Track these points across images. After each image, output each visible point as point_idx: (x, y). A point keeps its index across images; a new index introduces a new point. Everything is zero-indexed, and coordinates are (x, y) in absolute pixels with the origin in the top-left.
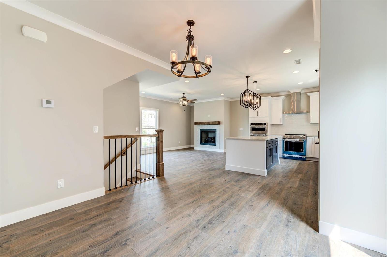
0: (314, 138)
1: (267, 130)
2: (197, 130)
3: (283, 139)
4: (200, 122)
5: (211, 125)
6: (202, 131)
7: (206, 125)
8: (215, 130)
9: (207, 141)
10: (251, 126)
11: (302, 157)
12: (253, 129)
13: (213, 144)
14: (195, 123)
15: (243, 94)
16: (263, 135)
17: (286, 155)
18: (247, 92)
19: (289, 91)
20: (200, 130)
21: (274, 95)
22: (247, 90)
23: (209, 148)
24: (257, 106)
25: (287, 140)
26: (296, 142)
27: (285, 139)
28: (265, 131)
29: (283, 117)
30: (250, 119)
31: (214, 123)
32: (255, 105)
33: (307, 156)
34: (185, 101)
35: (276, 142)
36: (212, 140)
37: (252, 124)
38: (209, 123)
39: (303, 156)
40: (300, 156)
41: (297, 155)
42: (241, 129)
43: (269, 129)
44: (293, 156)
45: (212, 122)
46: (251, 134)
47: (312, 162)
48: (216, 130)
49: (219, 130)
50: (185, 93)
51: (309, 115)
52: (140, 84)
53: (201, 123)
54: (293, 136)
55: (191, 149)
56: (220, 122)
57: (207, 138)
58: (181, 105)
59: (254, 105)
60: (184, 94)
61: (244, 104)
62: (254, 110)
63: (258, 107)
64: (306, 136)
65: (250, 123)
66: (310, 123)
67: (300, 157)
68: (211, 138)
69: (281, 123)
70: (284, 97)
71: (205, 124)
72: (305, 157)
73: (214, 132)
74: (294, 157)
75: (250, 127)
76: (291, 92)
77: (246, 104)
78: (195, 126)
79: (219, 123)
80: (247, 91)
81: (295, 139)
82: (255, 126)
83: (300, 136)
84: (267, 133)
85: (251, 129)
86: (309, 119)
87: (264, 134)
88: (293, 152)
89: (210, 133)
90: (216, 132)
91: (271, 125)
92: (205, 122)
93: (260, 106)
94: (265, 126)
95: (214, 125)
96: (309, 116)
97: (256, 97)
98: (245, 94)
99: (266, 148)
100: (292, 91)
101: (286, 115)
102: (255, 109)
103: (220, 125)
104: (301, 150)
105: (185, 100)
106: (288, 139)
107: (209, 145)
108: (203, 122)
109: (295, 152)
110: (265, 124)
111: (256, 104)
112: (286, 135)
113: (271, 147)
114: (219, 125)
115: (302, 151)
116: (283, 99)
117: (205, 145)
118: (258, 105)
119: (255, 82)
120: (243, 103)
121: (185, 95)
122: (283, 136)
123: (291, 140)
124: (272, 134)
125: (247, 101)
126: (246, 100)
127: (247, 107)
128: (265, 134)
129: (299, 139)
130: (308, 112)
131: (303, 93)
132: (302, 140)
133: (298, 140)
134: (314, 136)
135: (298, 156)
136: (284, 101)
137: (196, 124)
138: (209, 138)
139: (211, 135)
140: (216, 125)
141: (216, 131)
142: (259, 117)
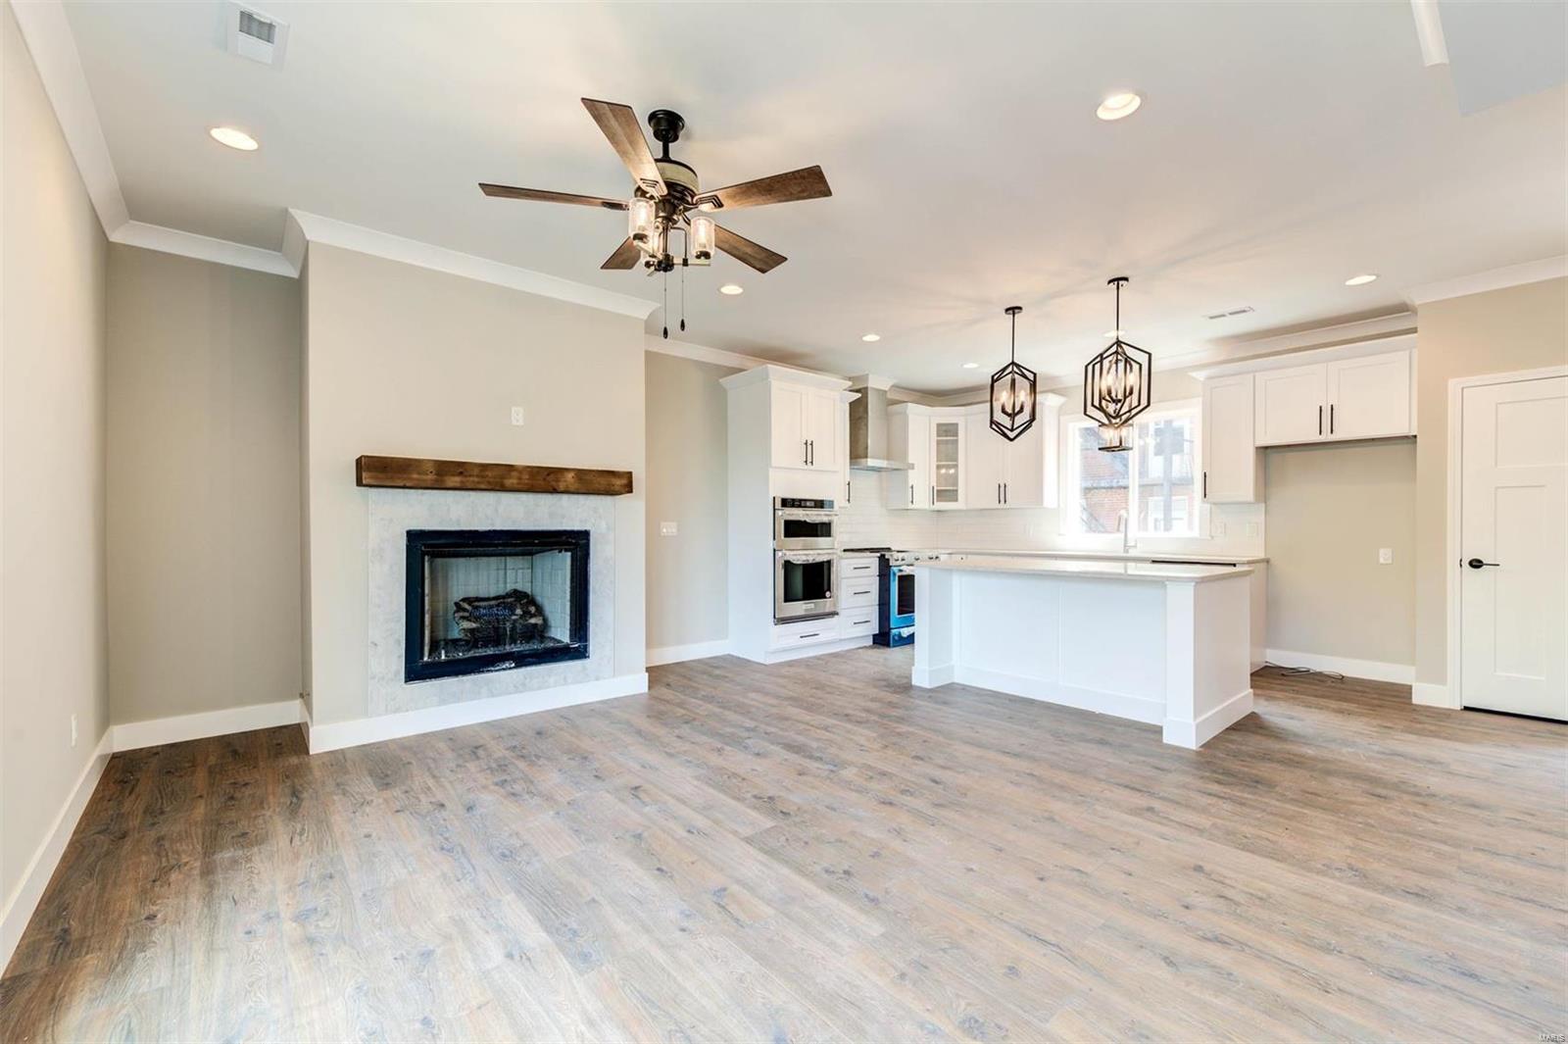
6: (434, 545)
10: (783, 512)
15: (1094, 366)
18: (1116, 352)
22: (1119, 343)
27: (901, 568)
29: (852, 477)
30: (774, 477)
37: (784, 503)
42: (670, 528)
46: (785, 552)
48: (587, 532)
56: (631, 473)
61: (1101, 409)
75: (777, 517)
77: (1111, 408)
79: (624, 484)
80: (1114, 349)
82: (799, 512)
86: (908, 494)
98: (1106, 363)
103: (625, 498)
114: (615, 500)
125: (1113, 395)
126: (1109, 393)
142: (812, 467)
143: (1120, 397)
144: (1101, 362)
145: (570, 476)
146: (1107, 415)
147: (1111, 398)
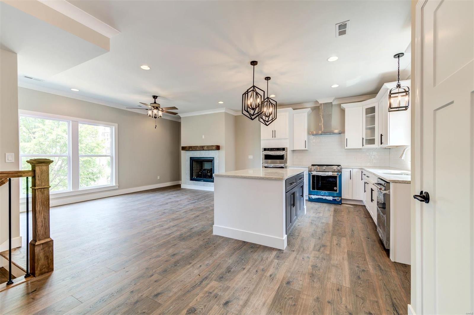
0: (351, 170)
1: (286, 159)
2: (185, 157)
3: (310, 172)
4: (189, 147)
5: (205, 150)
6: (192, 160)
7: (200, 151)
8: (212, 159)
9: (201, 174)
10: (263, 152)
11: (336, 199)
12: (267, 157)
13: (210, 179)
14: (182, 147)
15: (245, 95)
16: (280, 166)
17: (314, 197)
18: (253, 90)
19: (317, 102)
20: (191, 158)
21: (296, 106)
22: (254, 86)
23: (204, 185)
24: (270, 118)
25: (314, 173)
26: (327, 176)
27: (312, 172)
28: (283, 159)
29: (308, 139)
30: (262, 142)
31: (209, 148)
32: (268, 116)
33: (342, 198)
34: (157, 110)
35: (300, 179)
36: (209, 173)
37: (265, 150)
38: (202, 148)
39: (338, 198)
40: (333, 197)
41: (329, 196)
42: (251, 157)
43: (289, 157)
44: (324, 197)
45: (208, 147)
46: (264, 164)
47: (350, 207)
48: (214, 157)
49: (218, 158)
50: (157, 97)
51: (344, 136)
52: (18, 55)
53: (191, 148)
54: (324, 167)
55: (177, 187)
56: (219, 146)
57: (201, 171)
58: (150, 116)
59: (267, 118)
60: (155, 97)
61: (248, 112)
62: (266, 125)
63: (273, 120)
64: (340, 167)
65: (262, 148)
66: (346, 148)
67: (333, 199)
68: (207, 171)
69: (306, 149)
70: (310, 109)
71: (197, 149)
72: (340, 199)
73: (211, 161)
74: (326, 199)
75: (262, 154)
76: (320, 103)
77: (252, 112)
78: (183, 153)
79: (218, 148)
80: (252, 89)
81: (327, 172)
82: (270, 152)
83: (333, 168)
84: (286, 163)
85: (264, 157)
86: (343, 143)
87: (282, 165)
88: (323, 192)
89: (206, 162)
90: (213, 161)
91: (292, 150)
92: (197, 146)
93: (275, 118)
94: (284, 152)
95: (210, 151)
96: (345, 138)
97: (269, 103)
99: (286, 193)
100: (321, 101)
101: (312, 137)
102: (268, 124)
103: (219, 150)
104: (335, 188)
105: (157, 108)
106: (316, 171)
107: (204, 181)
108: (194, 147)
109: (326, 191)
110: (283, 149)
111: (270, 115)
112: (313, 165)
113: (293, 190)
114: (217, 151)
115: (336, 191)
116: (308, 113)
117: (197, 181)
118: (273, 118)
119: (268, 78)
120: (246, 109)
121: (157, 101)
122: (309, 167)
123: (321, 173)
124: (293, 165)
125: (252, 106)
126: (251, 105)
127: (253, 117)
128: (284, 164)
129: (332, 172)
130: (342, 132)
131: (335, 105)
132: (335, 174)
133: (330, 174)
134: (352, 167)
135: (331, 198)
136: (309, 115)
137: (184, 148)
138: (205, 170)
139: (207, 166)
140: (213, 151)
141: (214, 159)
142: (275, 138)
143: (255, 107)
144: (248, 93)
145: (206, 147)
146: (250, 114)
147: (251, 107)
